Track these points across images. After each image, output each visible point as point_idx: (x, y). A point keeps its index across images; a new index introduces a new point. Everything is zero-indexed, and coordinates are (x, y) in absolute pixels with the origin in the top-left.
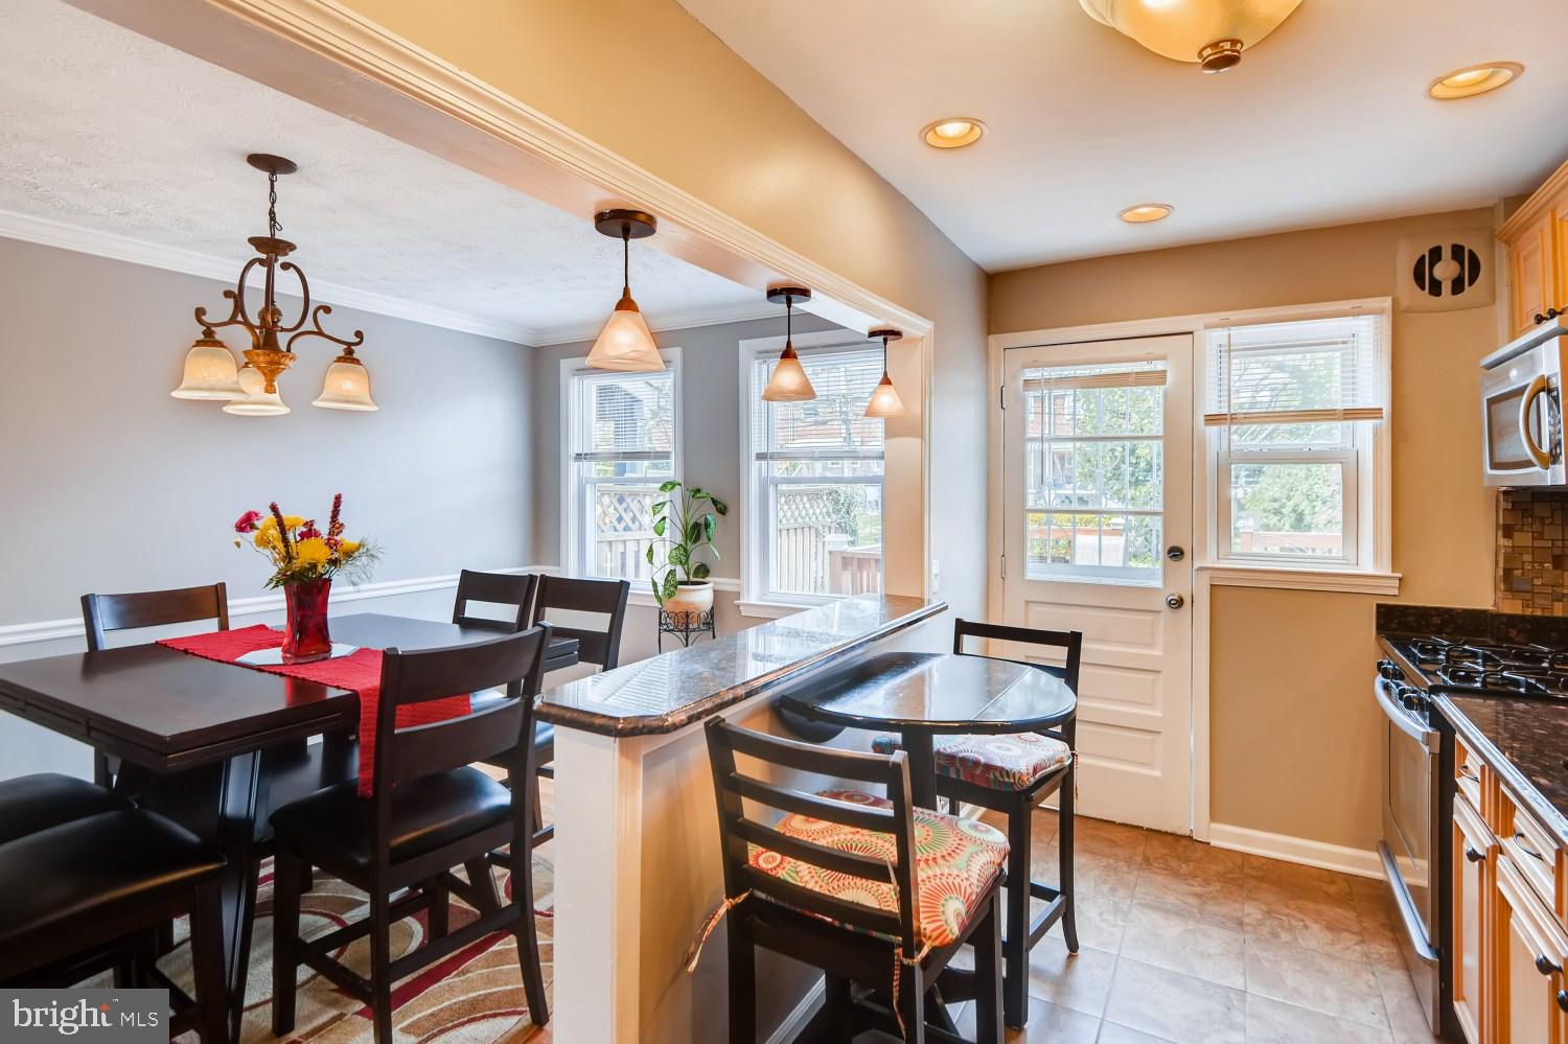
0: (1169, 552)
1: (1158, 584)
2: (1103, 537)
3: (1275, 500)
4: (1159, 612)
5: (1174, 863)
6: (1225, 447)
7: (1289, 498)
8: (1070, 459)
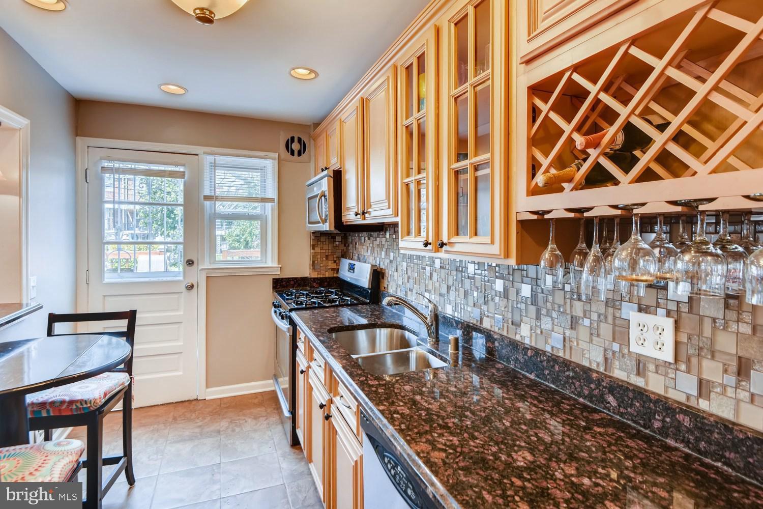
0: (187, 262)
1: (181, 278)
2: (151, 256)
3: (238, 236)
4: (182, 292)
5: (188, 415)
6: (213, 211)
7: (243, 235)
8: (137, 215)
